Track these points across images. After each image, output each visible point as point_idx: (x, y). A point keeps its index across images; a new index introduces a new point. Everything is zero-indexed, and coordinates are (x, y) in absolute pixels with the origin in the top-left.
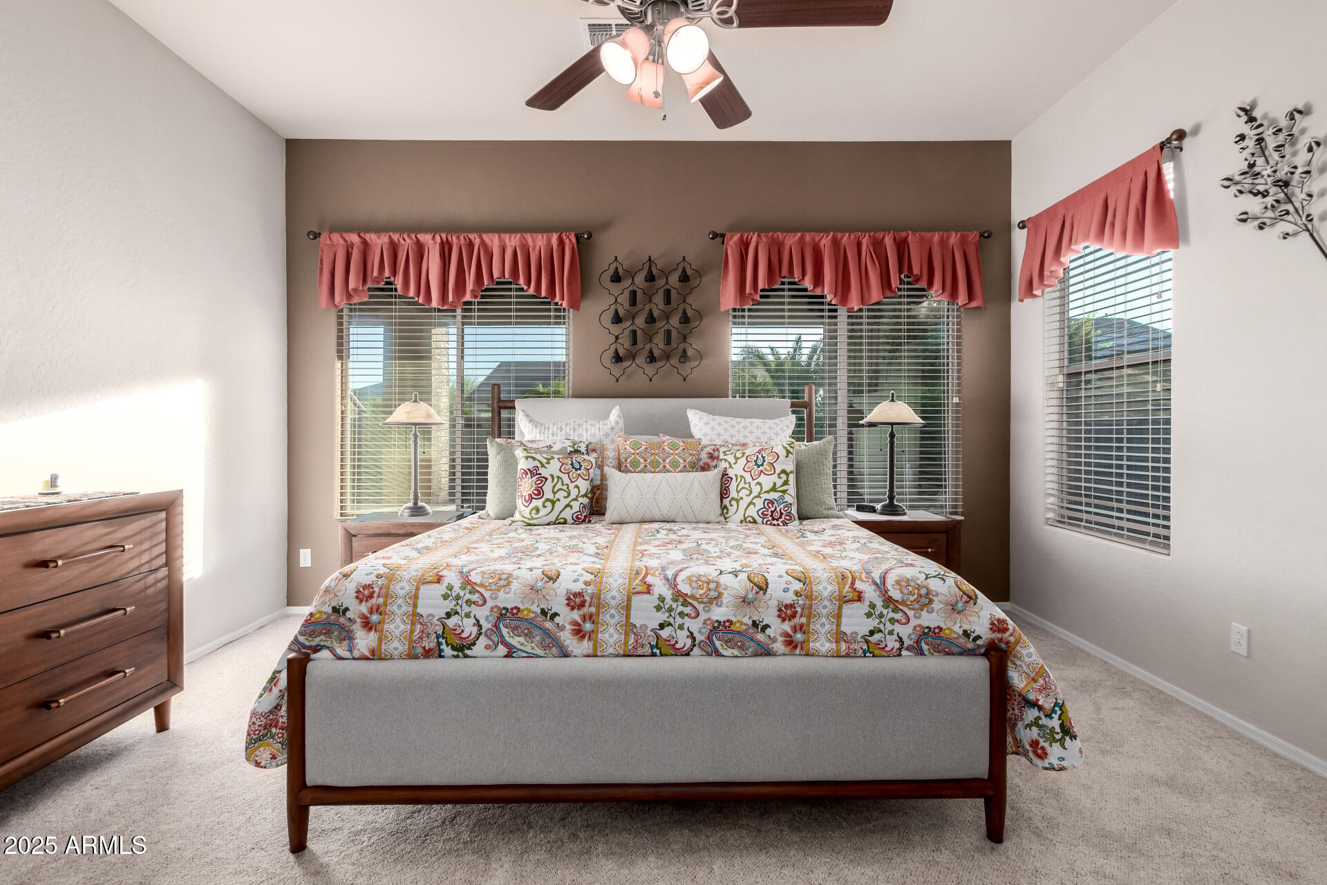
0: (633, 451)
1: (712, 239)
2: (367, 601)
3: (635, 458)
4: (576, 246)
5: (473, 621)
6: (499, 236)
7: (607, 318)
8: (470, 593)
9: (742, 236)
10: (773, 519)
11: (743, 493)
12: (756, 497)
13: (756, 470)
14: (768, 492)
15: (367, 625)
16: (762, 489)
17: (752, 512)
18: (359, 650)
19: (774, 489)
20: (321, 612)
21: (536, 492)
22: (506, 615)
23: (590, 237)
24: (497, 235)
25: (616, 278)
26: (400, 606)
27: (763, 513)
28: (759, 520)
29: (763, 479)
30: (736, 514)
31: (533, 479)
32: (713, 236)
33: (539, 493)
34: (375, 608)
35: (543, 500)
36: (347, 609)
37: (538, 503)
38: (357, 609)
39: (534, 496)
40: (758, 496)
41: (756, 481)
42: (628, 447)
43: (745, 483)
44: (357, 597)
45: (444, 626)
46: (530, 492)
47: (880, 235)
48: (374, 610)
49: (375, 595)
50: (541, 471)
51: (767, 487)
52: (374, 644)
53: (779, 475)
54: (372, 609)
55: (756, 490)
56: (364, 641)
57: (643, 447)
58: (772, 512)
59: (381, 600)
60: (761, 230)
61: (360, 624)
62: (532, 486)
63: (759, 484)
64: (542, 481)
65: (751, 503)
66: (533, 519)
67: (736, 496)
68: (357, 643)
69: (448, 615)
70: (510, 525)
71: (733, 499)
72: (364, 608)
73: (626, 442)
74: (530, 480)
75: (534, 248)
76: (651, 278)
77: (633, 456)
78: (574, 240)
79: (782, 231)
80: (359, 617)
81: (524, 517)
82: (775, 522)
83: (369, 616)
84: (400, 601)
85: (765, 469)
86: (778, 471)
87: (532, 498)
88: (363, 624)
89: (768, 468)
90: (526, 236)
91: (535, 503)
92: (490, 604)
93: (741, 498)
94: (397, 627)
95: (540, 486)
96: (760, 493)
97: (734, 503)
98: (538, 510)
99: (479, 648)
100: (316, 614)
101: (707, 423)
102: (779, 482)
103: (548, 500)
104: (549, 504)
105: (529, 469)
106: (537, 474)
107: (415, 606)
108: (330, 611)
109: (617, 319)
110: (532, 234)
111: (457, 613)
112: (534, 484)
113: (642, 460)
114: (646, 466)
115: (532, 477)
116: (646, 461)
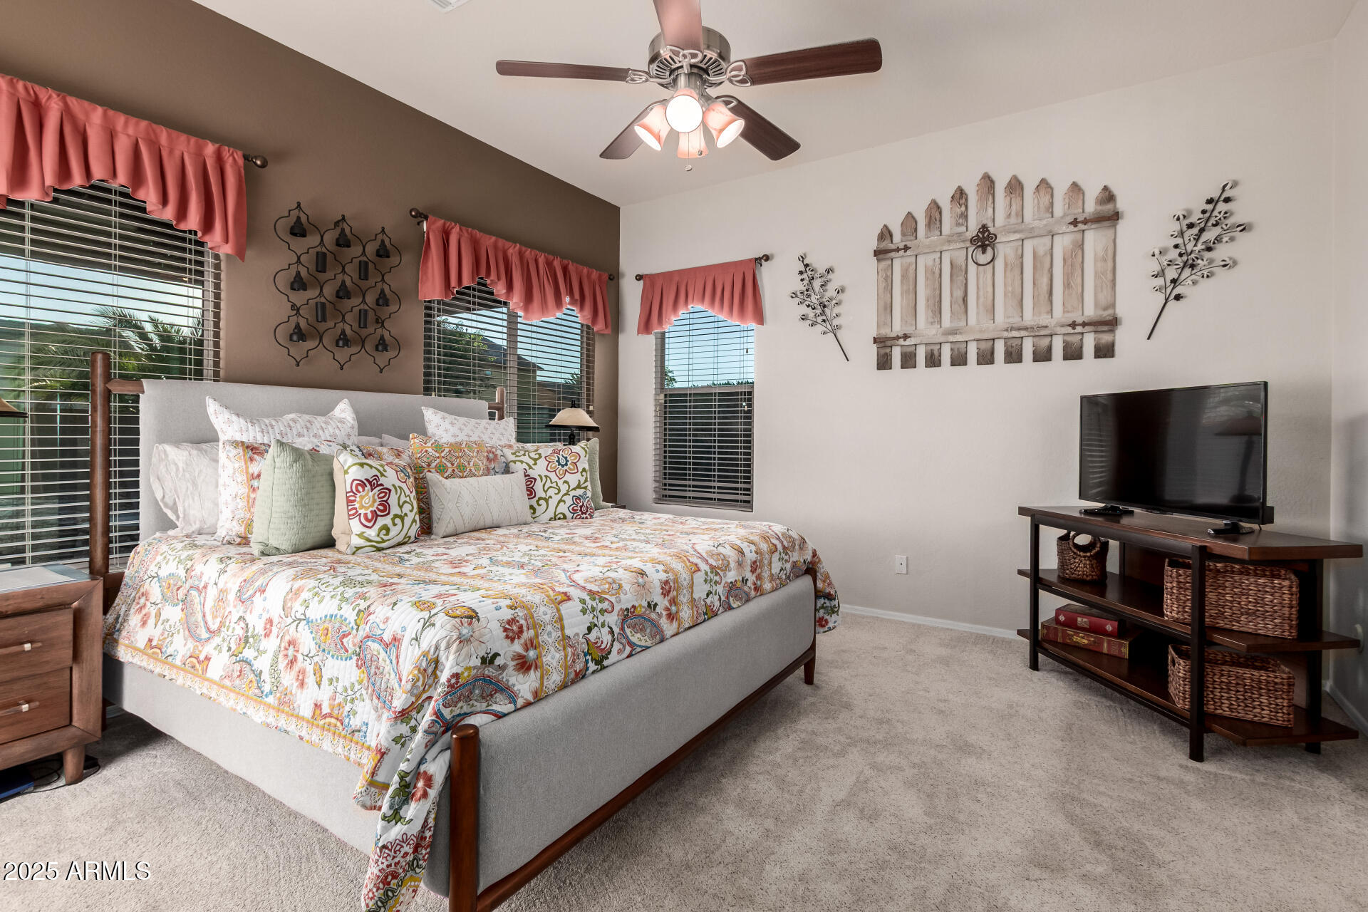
0: (438, 455)
1: (413, 216)
2: (519, 638)
3: (441, 461)
4: (243, 171)
5: (606, 629)
6: (105, 113)
7: (284, 280)
8: (600, 602)
9: (444, 224)
10: (583, 513)
11: (551, 492)
12: (565, 495)
13: (560, 470)
14: (574, 489)
15: (524, 665)
16: (569, 486)
17: (563, 508)
18: (522, 697)
19: (579, 486)
20: (468, 669)
21: (381, 508)
22: (628, 615)
23: (263, 166)
24: (100, 110)
25: (298, 230)
26: (550, 634)
27: (573, 509)
28: (569, 515)
29: (568, 477)
30: (545, 513)
31: (374, 491)
32: (416, 214)
33: (385, 508)
34: (528, 643)
35: (391, 516)
36: (497, 655)
37: (387, 521)
38: (508, 651)
39: (379, 513)
40: (567, 494)
41: (563, 480)
42: (430, 450)
43: (552, 483)
44: (507, 637)
45: (588, 641)
46: (374, 508)
47: (551, 257)
48: (529, 645)
49: (525, 629)
50: (382, 480)
51: (573, 485)
52: (537, 684)
53: (581, 473)
54: (526, 645)
55: (564, 488)
56: (524, 685)
57: (447, 450)
58: (581, 507)
59: (532, 632)
60: (463, 223)
61: (512, 668)
62: (374, 501)
63: (566, 482)
64: (386, 493)
65: (561, 501)
66: (384, 541)
67: (543, 496)
68: (519, 690)
69: (590, 629)
70: (354, 554)
71: (540, 498)
72: (517, 647)
73: (425, 443)
74: (371, 494)
75: (171, 152)
76: (343, 242)
77: (438, 460)
78: (241, 161)
79: (481, 230)
80: (513, 660)
81: (370, 541)
82: (584, 516)
83: (525, 654)
84: (549, 628)
85: (569, 468)
86: (580, 470)
87: (377, 516)
88: (518, 667)
89: (571, 467)
90: (158, 131)
91: (381, 522)
92: (617, 609)
93: (550, 497)
94: (553, 657)
95: (385, 499)
96: (568, 491)
97: (542, 502)
98: (388, 530)
99: (613, 657)
100: (463, 673)
101: (452, 424)
102: (582, 480)
103: (396, 516)
104: (398, 521)
105: (367, 480)
106: (378, 485)
107: (562, 628)
108: (478, 662)
109: (298, 284)
110: (170, 130)
111: (595, 625)
112: (376, 497)
113: (449, 465)
114: (454, 470)
115: (372, 490)
116: (453, 465)
